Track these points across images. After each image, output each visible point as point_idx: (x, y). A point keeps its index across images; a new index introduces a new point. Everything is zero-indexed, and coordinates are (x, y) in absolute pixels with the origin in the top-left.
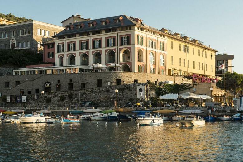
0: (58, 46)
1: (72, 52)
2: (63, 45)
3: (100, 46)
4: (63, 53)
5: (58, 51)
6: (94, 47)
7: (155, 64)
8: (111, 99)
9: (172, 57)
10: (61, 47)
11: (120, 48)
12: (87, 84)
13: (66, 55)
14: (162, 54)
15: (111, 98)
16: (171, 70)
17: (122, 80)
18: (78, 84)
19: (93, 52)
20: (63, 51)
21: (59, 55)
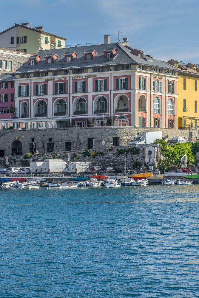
0: (20, 88)
1: (41, 97)
2: (28, 87)
3: (85, 90)
4: (28, 98)
5: (20, 95)
6: (76, 91)
7: (161, 113)
8: (112, 164)
9: (185, 101)
10: (24, 90)
11: (114, 94)
12: (73, 143)
13: (32, 100)
14: (170, 98)
15: (111, 162)
16: (183, 119)
17: (120, 138)
18: (62, 144)
19: (73, 98)
20: (27, 95)
21: (20, 101)
